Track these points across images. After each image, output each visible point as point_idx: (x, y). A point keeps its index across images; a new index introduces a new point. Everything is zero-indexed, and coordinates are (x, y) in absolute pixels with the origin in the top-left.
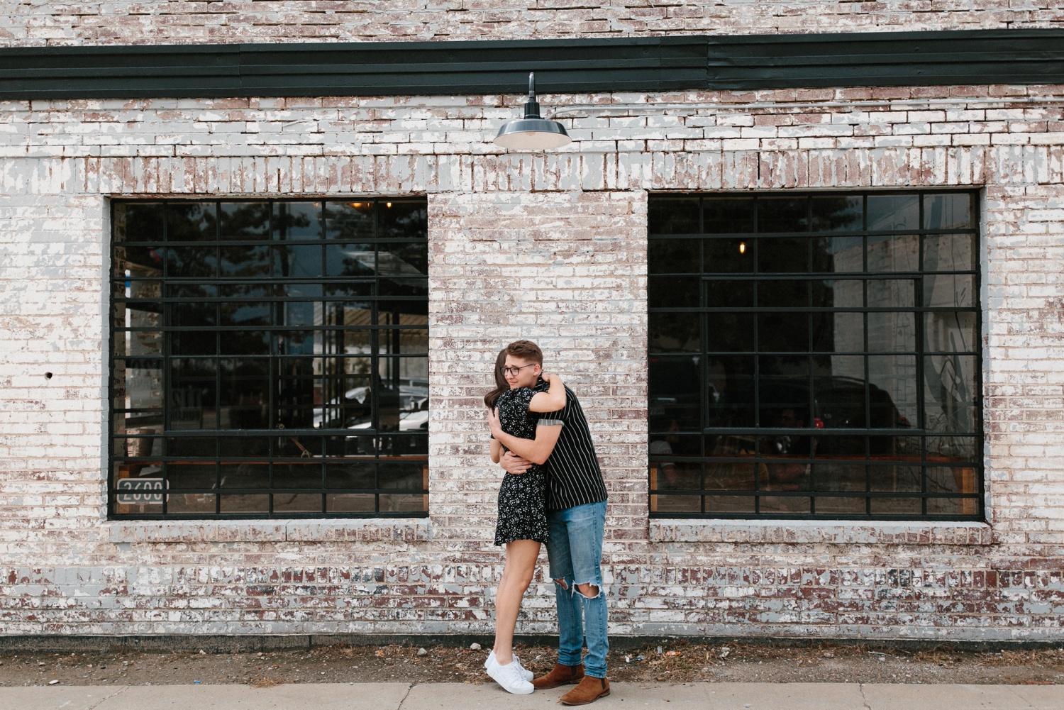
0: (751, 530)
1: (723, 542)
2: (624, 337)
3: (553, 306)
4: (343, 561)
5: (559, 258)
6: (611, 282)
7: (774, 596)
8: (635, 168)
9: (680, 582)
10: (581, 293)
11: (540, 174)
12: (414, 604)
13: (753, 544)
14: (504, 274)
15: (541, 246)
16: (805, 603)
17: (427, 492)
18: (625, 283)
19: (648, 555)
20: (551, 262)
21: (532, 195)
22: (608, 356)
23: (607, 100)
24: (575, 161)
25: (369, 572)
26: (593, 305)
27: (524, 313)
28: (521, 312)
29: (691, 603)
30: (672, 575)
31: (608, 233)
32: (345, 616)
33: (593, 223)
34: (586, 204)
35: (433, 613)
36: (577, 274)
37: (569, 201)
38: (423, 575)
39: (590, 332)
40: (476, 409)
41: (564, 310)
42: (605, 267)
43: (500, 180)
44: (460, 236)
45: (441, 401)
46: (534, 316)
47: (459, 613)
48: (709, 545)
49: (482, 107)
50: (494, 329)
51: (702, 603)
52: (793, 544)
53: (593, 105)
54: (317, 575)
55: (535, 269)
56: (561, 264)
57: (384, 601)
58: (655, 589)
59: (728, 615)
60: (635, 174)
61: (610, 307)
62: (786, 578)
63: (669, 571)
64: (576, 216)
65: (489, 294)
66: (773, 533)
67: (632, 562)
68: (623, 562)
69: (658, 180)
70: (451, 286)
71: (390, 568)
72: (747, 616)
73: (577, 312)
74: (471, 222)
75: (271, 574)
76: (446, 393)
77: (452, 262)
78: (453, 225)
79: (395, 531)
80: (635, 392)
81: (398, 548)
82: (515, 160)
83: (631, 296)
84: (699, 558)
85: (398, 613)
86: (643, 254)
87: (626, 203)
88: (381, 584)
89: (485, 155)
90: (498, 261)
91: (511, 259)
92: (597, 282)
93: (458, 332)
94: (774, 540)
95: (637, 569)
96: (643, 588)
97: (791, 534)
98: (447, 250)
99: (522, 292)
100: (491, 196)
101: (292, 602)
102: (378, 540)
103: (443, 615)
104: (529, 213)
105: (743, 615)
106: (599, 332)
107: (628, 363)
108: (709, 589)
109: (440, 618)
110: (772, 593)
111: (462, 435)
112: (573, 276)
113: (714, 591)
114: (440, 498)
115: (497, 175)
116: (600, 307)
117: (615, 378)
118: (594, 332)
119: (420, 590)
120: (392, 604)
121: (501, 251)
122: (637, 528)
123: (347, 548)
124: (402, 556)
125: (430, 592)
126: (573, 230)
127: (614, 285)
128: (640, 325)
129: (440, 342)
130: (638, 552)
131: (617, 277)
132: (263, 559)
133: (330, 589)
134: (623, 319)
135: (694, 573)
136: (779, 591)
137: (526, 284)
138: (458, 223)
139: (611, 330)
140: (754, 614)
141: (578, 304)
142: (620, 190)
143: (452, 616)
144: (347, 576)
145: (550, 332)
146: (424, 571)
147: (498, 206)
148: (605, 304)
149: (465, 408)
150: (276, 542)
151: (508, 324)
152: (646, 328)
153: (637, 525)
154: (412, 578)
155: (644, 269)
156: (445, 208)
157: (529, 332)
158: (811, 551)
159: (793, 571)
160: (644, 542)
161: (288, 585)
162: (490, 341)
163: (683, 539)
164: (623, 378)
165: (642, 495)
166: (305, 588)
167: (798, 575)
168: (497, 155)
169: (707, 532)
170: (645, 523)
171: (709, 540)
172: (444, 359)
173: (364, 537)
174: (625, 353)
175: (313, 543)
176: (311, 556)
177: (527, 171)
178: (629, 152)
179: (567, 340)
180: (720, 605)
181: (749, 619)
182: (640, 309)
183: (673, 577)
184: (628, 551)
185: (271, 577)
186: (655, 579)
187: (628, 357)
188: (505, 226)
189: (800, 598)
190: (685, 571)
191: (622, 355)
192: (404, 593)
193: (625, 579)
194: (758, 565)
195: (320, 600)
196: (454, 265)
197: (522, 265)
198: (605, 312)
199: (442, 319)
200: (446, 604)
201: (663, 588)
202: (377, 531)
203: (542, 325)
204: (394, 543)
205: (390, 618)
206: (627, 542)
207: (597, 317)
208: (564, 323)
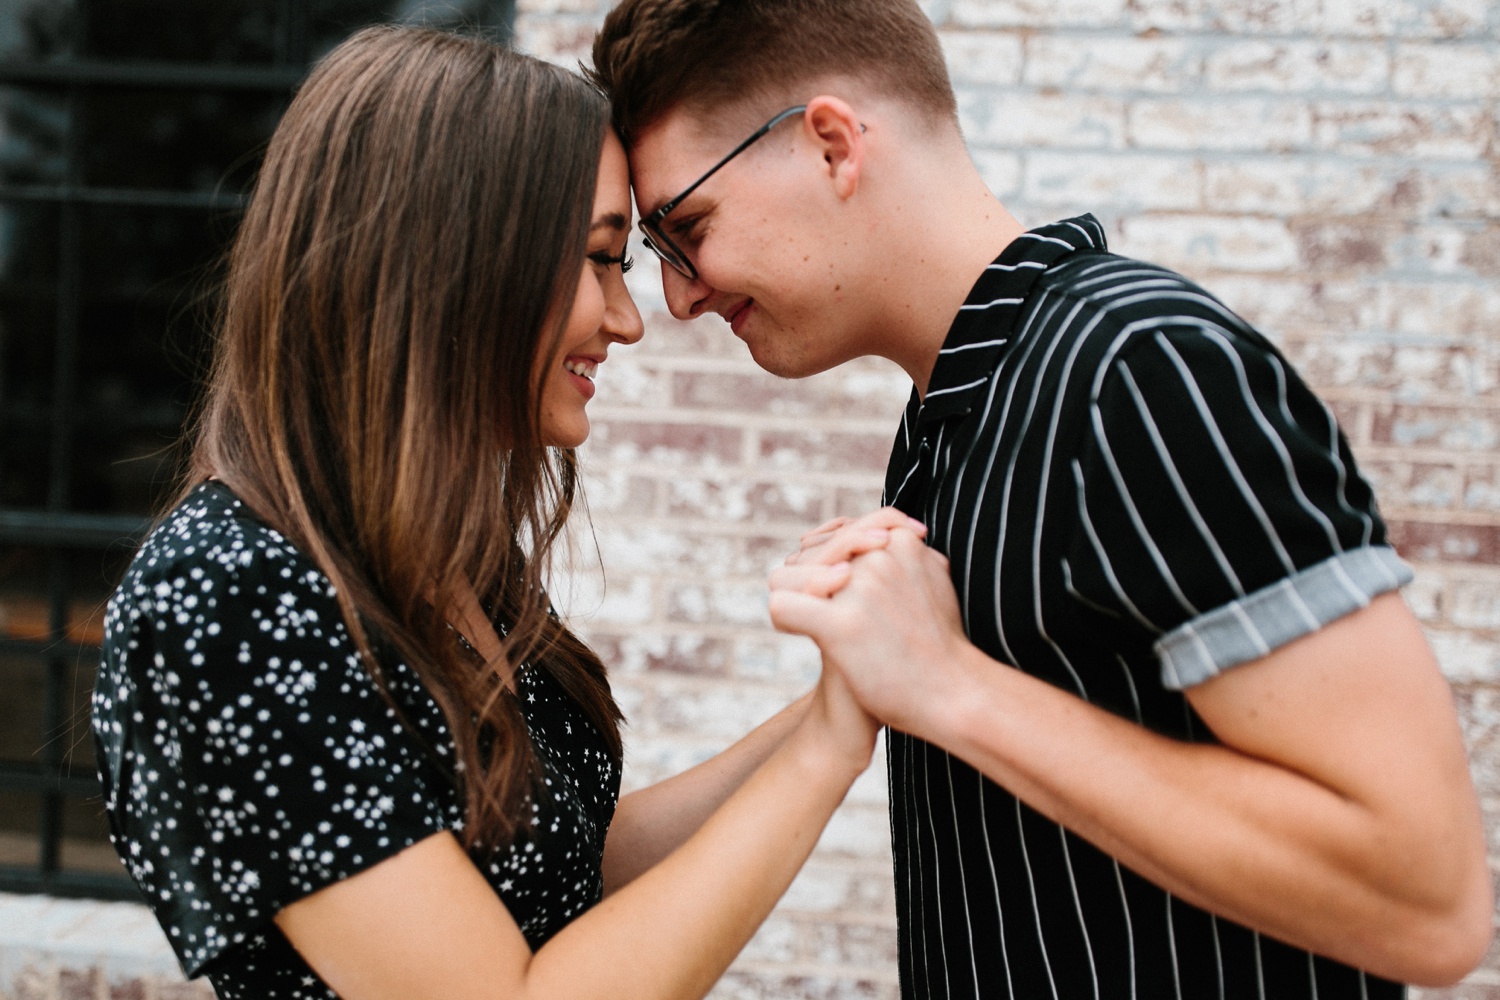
22: (1361, 253)
39: (1278, 133)
40: (712, 467)
73: (1220, 30)
106: (1328, 134)
107: (1462, 293)
111: (642, 586)
117: (1386, 363)
118: (1300, 132)
139: (1390, 124)
145: (1086, 125)
149: (666, 464)
164: (1429, 361)
174: (1452, 240)
179: (1163, 167)
187: (1467, 259)
191: (1435, 250)
203: (1049, 91)
207: (1323, 58)
208: (1154, 83)
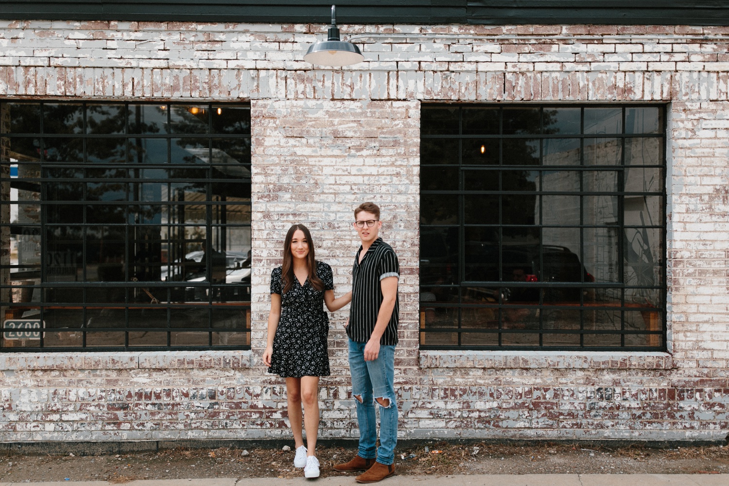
0: (496, 359)
1: (475, 368)
2: (402, 213)
3: (348, 188)
4: (184, 383)
5: (353, 152)
6: (393, 170)
7: (512, 408)
8: (411, 83)
9: (442, 398)
10: (369, 179)
11: (338, 86)
12: (239, 416)
13: (497, 369)
14: (310, 163)
15: (339, 142)
16: (535, 413)
17: (250, 330)
18: (403, 171)
19: (418, 378)
20: (346, 154)
21: (332, 102)
22: (389, 226)
23: (390, 30)
24: (365, 77)
25: (204, 392)
26: (378, 188)
27: (325, 193)
28: (323, 193)
29: (450, 414)
30: (436, 393)
31: (390, 133)
32: (185, 426)
33: (379, 125)
34: (374, 110)
35: (253, 423)
36: (366, 163)
37: (361, 107)
38: (246, 394)
41: (356, 191)
42: (388, 159)
43: (308, 90)
44: (276, 133)
45: (261, 261)
46: (333, 196)
47: (274, 423)
48: (464, 370)
49: (294, 33)
50: (302, 206)
51: (458, 414)
52: (527, 369)
53: (379, 34)
54: (163, 395)
55: (334, 159)
56: (354, 156)
57: (215, 414)
58: (424, 404)
59: (478, 422)
60: (411, 88)
61: (391, 190)
62: (521, 395)
63: (434, 390)
64: (366, 119)
65: (298, 179)
66: (512, 361)
67: (406, 383)
68: (399, 383)
69: (428, 92)
70: (269, 172)
71: (220, 389)
72: (492, 423)
73: (366, 193)
74: (285, 122)
75: (127, 394)
76: (265, 254)
77: (270, 153)
78: (271, 125)
79: (225, 360)
80: (410, 254)
81: (227, 373)
82: (319, 75)
83: (407, 182)
84: (457, 380)
85: (226, 424)
86: (416, 149)
87: (404, 110)
88: (213, 401)
89: (296, 71)
90: (305, 153)
91: (316, 151)
92: (381, 170)
93: (275, 208)
94: (513, 366)
95: (410, 388)
96: (414, 403)
97: (526, 361)
98: (266, 144)
99: (324, 177)
100: (300, 103)
101: (143, 416)
102: (211, 367)
103: (262, 424)
104: (330, 117)
105: (489, 422)
107: (405, 232)
108: (464, 403)
109: (259, 427)
110: (511, 406)
112: (364, 165)
113: (467, 405)
114: (260, 335)
115: (305, 87)
116: (384, 189)
117: (394, 243)
119: (244, 406)
120: (221, 416)
121: (308, 145)
122: (410, 357)
123: (187, 374)
124: (230, 379)
125: (252, 407)
126: (363, 130)
127: (394, 173)
128: (414, 203)
129: (260, 215)
130: (411, 376)
131: (397, 166)
132: (120, 383)
133: (173, 405)
134: (401, 199)
135: (453, 391)
136: (516, 404)
137: (327, 171)
138: (275, 123)
139: (392, 207)
140: (497, 422)
141: (367, 187)
142: (400, 100)
143: (268, 425)
144: (186, 395)
145: (345, 208)
146: (247, 391)
147: (305, 110)
148: (388, 187)
150: (131, 369)
151: (313, 202)
152: (418, 206)
153: (411, 355)
154: (237, 396)
155: (417, 161)
156: (265, 111)
157: (329, 208)
158: (540, 374)
159: (527, 389)
160: (415, 368)
161: (140, 402)
162: (299, 215)
163: (445, 366)
164: (401, 243)
165: (414, 333)
166: (154, 404)
167: (530, 392)
168: (305, 71)
169: (462, 360)
170: (416, 353)
171: (464, 366)
172: (263, 228)
173: (200, 365)
174: (402, 224)
175: (160, 370)
176: (159, 380)
177: (328, 83)
178: (407, 71)
180: (472, 415)
181: (493, 425)
182: (414, 191)
183: (437, 394)
184: (403, 375)
185: (127, 397)
186: (423, 396)
187: (405, 227)
188: (312, 126)
189: (531, 410)
190: (446, 390)
191: (400, 226)
192: (231, 408)
193: (401, 396)
194: (500, 385)
195: (166, 414)
196: (271, 155)
197: (324, 157)
198: (388, 193)
199: (262, 197)
200: (264, 416)
201: (430, 403)
202: (210, 360)
203: (340, 203)
204: (224, 369)
205: (220, 427)
206: (403, 368)
207: (381, 197)
208: (356, 201)
